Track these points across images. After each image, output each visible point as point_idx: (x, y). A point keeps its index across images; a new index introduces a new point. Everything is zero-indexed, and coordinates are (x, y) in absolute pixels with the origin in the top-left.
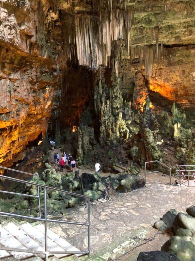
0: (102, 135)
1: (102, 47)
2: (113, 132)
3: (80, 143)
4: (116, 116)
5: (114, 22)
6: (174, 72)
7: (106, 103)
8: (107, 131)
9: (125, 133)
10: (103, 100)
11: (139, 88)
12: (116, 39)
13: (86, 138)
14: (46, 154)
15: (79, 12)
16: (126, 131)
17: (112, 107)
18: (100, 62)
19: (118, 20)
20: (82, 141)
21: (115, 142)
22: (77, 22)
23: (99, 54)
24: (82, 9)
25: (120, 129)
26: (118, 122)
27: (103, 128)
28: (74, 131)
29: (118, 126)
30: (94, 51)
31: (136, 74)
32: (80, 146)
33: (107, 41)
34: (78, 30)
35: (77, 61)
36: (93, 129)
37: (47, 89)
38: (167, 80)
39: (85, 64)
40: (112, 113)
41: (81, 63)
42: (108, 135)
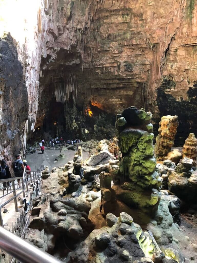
0: (66, 128)
1: (66, 94)
2: (71, 127)
3: (58, 132)
4: (72, 121)
5: (70, 85)
6: (102, 98)
7: (68, 116)
8: (68, 127)
9: (76, 128)
10: (67, 114)
11: (85, 105)
12: (71, 91)
13: (60, 130)
14: (42, 135)
15: (56, 82)
16: (77, 127)
17: (71, 118)
18: (65, 99)
19: (72, 85)
20: (58, 130)
21: (72, 131)
22: (55, 86)
23: (64, 96)
24: (57, 81)
25: (74, 126)
26: (73, 124)
27: (67, 126)
28: (55, 124)
29: (73, 125)
30: (63, 96)
31: (85, 98)
32: (57, 133)
33: (68, 92)
34: (56, 89)
35: (56, 100)
36: (63, 126)
37: (44, 110)
38: (99, 101)
39: (59, 101)
40: (71, 120)
41: (57, 101)
42: (69, 128)
